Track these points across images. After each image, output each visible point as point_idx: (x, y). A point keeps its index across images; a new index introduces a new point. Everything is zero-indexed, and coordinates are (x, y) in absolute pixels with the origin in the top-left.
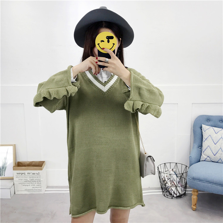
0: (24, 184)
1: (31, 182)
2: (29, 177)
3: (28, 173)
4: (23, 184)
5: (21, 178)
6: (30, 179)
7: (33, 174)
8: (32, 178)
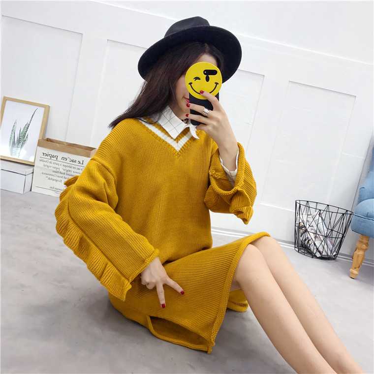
0: (51, 177)
1: (64, 175)
2: (64, 166)
3: (63, 158)
4: (49, 176)
5: (49, 164)
6: (64, 170)
7: (72, 161)
8: (68, 169)
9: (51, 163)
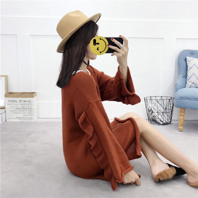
0: (15, 112)
1: (22, 110)
2: (20, 105)
3: (20, 101)
5: (13, 106)
6: (21, 107)
7: (25, 101)
8: (23, 106)
9: (13, 105)
